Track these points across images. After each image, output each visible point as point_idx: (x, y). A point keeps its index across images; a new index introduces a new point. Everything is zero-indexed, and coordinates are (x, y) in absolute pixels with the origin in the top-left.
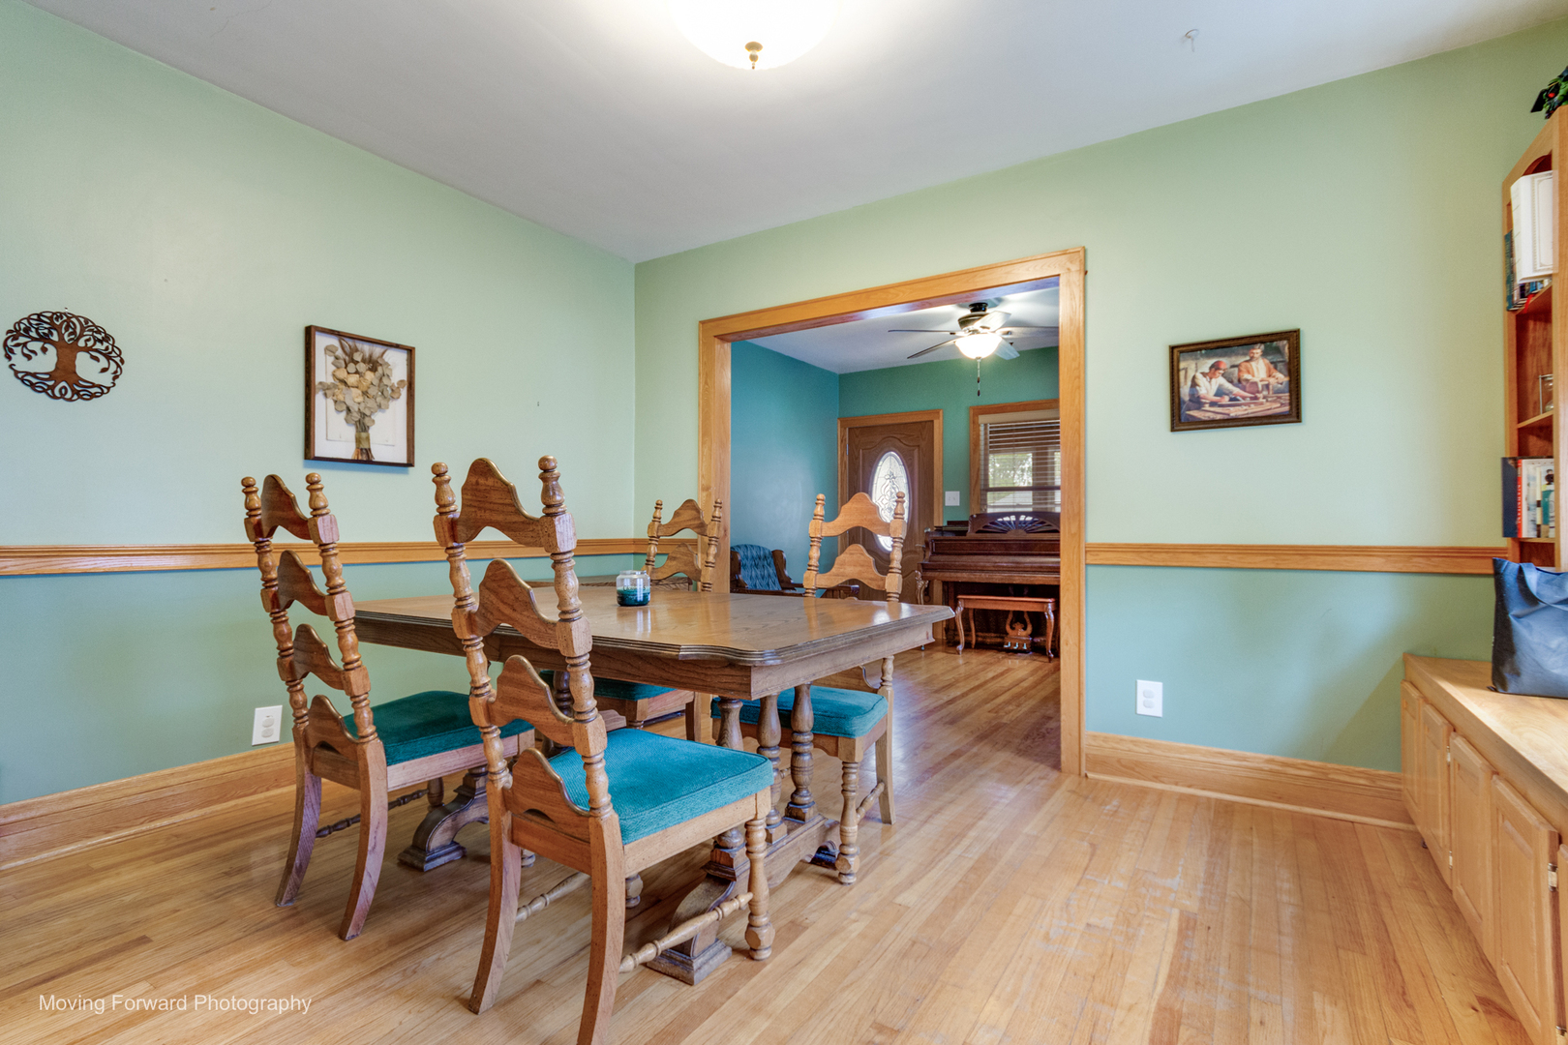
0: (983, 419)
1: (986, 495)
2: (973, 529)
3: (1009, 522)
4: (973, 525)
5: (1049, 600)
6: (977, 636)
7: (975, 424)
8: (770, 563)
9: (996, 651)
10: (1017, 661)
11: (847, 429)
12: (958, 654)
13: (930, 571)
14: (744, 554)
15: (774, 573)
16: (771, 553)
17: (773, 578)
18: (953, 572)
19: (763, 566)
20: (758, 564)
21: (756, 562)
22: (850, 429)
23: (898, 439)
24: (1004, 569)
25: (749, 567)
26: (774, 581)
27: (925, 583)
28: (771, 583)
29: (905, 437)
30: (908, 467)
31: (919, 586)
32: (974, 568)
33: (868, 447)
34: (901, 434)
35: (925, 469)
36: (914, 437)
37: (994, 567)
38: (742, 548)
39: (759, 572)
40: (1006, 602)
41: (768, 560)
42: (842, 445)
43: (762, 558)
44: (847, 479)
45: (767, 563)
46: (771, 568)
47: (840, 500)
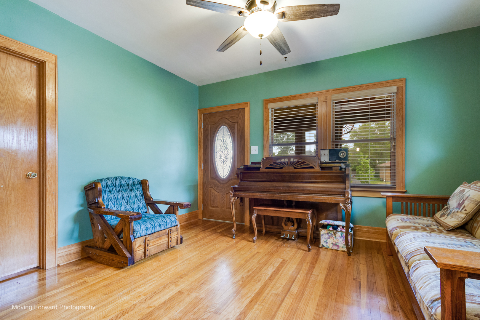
0: (271, 106)
1: (272, 148)
2: (263, 166)
3: (285, 163)
4: (264, 164)
5: (309, 212)
6: (266, 227)
7: (266, 109)
8: (138, 188)
9: (276, 238)
10: (288, 249)
11: (202, 115)
12: (254, 242)
13: (238, 192)
14: (113, 183)
15: (141, 194)
16: (140, 182)
17: (139, 197)
18: (251, 192)
19: (131, 190)
20: (126, 189)
21: (125, 188)
22: (204, 115)
23: (227, 119)
24: (281, 191)
25: (116, 192)
26: (140, 199)
27: (235, 199)
28: (137, 201)
29: (230, 118)
30: (232, 133)
31: (232, 201)
32: (263, 190)
33: (213, 124)
34: (228, 116)
35: (241, 134)
36: (235, 117)
37: (275, 190)
38: (111, 179)
39: (125, 195)
40: (282, 212)
41: (136, 186)
42: (200, 123)
43: (131, 185)
44: (202, 141)
45: (135, 188)
46: (139, 191)
47: (199, 152)
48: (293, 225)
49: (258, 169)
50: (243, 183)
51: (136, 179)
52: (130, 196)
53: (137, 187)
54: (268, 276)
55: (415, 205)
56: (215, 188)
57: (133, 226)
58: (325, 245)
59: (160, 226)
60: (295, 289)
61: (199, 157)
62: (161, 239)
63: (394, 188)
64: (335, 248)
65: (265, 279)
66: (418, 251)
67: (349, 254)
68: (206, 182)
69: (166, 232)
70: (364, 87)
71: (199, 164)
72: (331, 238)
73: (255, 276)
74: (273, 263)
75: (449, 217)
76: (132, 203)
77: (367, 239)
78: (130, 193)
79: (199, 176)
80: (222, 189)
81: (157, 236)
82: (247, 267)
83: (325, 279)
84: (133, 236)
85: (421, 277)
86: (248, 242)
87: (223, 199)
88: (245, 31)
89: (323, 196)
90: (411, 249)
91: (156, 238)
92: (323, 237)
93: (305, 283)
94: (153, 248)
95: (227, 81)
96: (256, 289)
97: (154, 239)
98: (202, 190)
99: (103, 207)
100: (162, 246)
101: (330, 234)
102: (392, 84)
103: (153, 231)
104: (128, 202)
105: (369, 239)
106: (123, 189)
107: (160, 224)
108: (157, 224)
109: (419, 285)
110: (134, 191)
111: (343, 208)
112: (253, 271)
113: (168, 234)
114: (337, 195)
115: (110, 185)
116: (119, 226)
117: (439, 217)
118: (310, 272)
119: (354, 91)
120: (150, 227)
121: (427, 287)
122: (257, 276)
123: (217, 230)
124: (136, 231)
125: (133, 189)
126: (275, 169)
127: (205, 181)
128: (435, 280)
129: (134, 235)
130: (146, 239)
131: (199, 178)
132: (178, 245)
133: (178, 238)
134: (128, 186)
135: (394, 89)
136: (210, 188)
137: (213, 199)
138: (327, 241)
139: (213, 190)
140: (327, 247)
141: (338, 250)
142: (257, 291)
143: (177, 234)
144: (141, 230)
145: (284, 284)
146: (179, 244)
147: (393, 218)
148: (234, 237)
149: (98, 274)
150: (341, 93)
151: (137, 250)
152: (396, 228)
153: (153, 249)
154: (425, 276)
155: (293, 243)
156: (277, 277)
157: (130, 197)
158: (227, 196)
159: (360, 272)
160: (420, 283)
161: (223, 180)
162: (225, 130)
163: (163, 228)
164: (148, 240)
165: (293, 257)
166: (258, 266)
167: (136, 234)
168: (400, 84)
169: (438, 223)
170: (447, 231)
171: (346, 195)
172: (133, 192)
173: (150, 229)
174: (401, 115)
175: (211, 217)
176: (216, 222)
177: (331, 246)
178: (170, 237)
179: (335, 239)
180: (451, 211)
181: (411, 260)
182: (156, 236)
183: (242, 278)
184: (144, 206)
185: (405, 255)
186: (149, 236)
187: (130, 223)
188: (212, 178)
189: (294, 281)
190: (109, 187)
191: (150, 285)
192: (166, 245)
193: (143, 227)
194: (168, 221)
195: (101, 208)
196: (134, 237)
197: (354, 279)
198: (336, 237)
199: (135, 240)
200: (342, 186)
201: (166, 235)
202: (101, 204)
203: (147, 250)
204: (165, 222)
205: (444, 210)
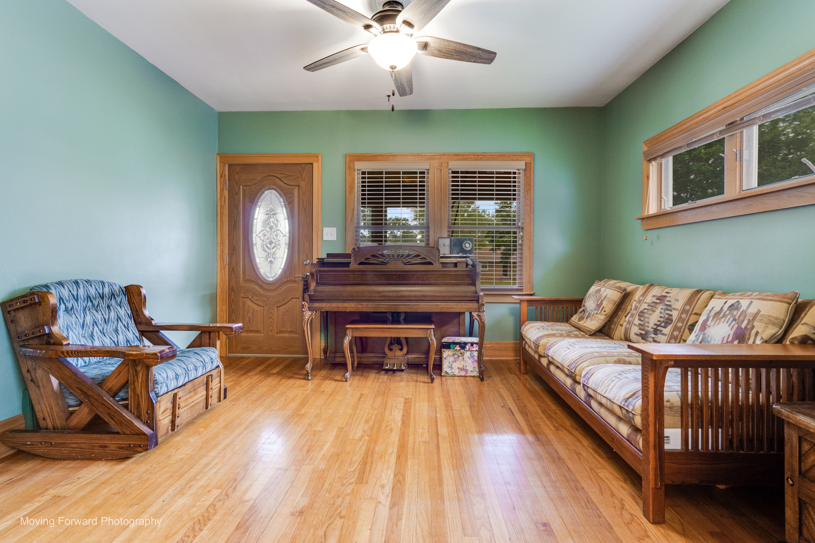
0: (357, 165)
2: (355, 260)
3: (389, 256)
4: (355, 257)
5: (430, 327)
7: (351, 169)
8: (120, 302)
9: (376, 372)
10: (403, 384)
11: (227, 165)
12: (346, 381)
13: (317, 302)
14: (72, 294)
15: (128, 314)
16: (124, 289)
17: (125, 321)
18: (340, 302)
19: (108, 307)
20: (98, 305)
21: (96, 303)
22: (230, 166)
23: (279, 178)
24: (390, 298)
25: (80, 311)
26: (128, 324)
27: (312, 314)
28: (121, 328)
29: (285, 177)
30: (289, 204)
31: (306, 317)
32: (362, 298)
33: (249, 184)
34: (281, 174)
35: (305, 207)
36: (294, 177)
37: (380, 297)
38: (68, 285)
39: (99, 316)
40: (392, 330)
41: (117, 298)
42: (222, 180)
43: (107, 296)
44: (226, 212)
45: (116, 302)
46: (123, 308)
47: (219, 233)
48: (401, 350)
49: (347, 264)
50: (321, 288)
51: (115, 284)
52: (107, 317)
53: (119, 300)
54: (399, 424)
55: (550, 309)
56: (253, 297)
57: (154, 374)
58: (449, 371)
59: (196, 370)
60: (443, 430)
61: (219, 242)
62: (196, 394)
63: (522, 290)
64: (463, 373)
65: (397, 426)
66: (582, 358)
67: (482, 380)
68: (235, 287)
69: (203, 380)
70: (488, 156)
71: (219, 256)
72: (458, 361)
73: (381, 426)
74: (394, 405)
75: (589, 320)
76: (113, 332)
77: (490, 358)
78: (107, 312)
79: (218, 276)
80: (268, 299)
81: (191, 389)
82: (361, 416)
83: (471, 412)
84: (154, 393)
85: (601, 381)
86: (337, 383)
87: (271, 317)
88: (363, 53)
89: (450, 304)
90: (574, 357)
91: (190, 392)
92: (446, 361)
93: (451, 422)
94: (185, 411)
95: (279, 112)
96: (394, 441)
97: (186, 395)
98: (226, 302)
99: (65, 343)
100: (197, 407)
101: (456, 356)
102: (520, 158)
103: (187, 380)
104: (105, 331)
105: (493, 359)
106: (93, 305)
107: (196, 366)
108: (191, 367)
109: (603, 389)
110: (114, 309)
111: (476, 319)
112: (373, 419)
113: (207, 384)
114: (469, 301)
115: (67, 298)
116: (116, 377)
117: (576, 321)
118: (450, 408)
119: (476, 160)
120: (181, 372)
121: (614, 389)
122: (384, 425)
123: (270, 371)
124: (160, 382)
125: (111, 305)
126: (374, 266)
127: (233, 287)
128: (619, 381)
129: (155, 390)
130: (175, 396)
131: (219, 281)
132: (220, 401)
133: (220, 389)
134: (102, 298)
135: (521, 165)
136: (243, 298)
137: (250, 318)
138: (452, 365)
139: (248, 302)
140: (452, 374)
141: (466, 377)
142: (397, 443)
143: (219, 381)
144: (169, 381)
145: (427, 428)
146: (222, 400)
147: (532, 327)
148: (310, 378)
149: (78, 478)
150: (460, 160)
151: (161, 418)
152: (542, 337)
153: (185, 413)
154: (606, 380)
155: (404, 375)
156: (412, 422)
157: (107, 320)
158: (277, 312)
159: (504, 397)
160: (602, 387)
161: (269, 284)
162: (273, 197)
163: (200, 373)
164: (179, 397)
165: (415, 392)
166: (375, 413)
167: (159, 389)
168: (528, 159)
169: (578, 328)
170: (589, 335)
171: (480, 301)
172: (112, 309)
173: (182, 376)
174: (529, 198)
175: (245, 349)
176: (257, 358)
177: (456, 372)
178: (211, 389)
179: (462, 362)
180: (589, 314)
181: (578, 369)
182: (189, 388)
183: (364, 432)
184: (137, 337)
185: (568, 365)
186: (179, 389)
187: (148, 368)
188: (248, 280)
189: (437, 421)
190: (65, 302)
191: (216, 472)
192: (203, 404)
193: (171, 374)
194: (207, 359)
195: (61, 344)
196: (156, 394)
197: (502, 407)
198: (463, 358)
199: (159, 399)
200: (472, 288)
201: (204, 385)
202: (58, 336)
203: (178, 417)
204: (202, 362)
205: (581, 312)
